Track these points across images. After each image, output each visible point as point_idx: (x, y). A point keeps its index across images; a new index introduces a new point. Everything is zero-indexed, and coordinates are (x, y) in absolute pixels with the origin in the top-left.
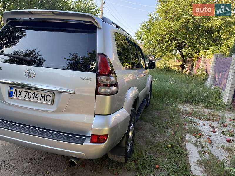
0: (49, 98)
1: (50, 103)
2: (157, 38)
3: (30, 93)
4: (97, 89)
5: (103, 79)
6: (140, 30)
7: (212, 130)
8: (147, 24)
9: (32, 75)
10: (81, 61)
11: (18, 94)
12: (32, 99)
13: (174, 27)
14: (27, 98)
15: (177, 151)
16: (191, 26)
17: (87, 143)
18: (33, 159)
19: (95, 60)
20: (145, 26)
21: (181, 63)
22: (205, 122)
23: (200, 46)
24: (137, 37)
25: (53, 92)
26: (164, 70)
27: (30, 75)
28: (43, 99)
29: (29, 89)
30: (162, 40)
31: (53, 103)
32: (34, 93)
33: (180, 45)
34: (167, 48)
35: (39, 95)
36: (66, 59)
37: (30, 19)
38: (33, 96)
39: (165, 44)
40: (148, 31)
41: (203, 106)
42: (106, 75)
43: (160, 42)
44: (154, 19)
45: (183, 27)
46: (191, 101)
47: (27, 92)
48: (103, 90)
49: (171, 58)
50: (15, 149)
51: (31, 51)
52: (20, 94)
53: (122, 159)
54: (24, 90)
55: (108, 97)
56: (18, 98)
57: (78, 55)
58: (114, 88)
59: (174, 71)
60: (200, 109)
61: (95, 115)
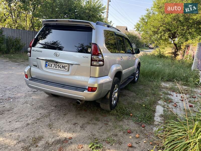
0: (66, 68)
1: (67, 70)
2: (153, 29)
3: (56, 65)
4: (91, 63)
5: (95, 57)
6: (139, 22)
7: (182, 99)
8: (144, 17)
9: (58, 55)
10: (85, 48)
11: (50, 65)
12: (57, 68)
13: (166, 20)
14: (55, 68)
15: (147, 108)
16: (181, 19)
17: (86, 92)
18: (57, 106)
19: (91, 47)
20: (143, 19)
21: (173, 51)
22: (178, 95)
23: (188, 36)
24: (136, 29)
25: (69, 64)
26: (158, 56)
27: (56, 55)
28: (63, 68)
29: (56, 63)
30: (157, 31)
31: (68, 71)
32: (59, 65)
33: (173, 35)
34: (161, 38)
35: (61, 66)
36: (76, 47)
37: (57, 24)
38: (58, 66)
39: (160, 35)
40: (145, 24)
41: (182, 84)
42: (96, 55)
43: (155, 33)
44: (151, 13)
45: (174, 20)
46: (173, 80)
47: (55, 64)
48: (95, 63)
49: (166, 47)
50: (46, 101)
51: (55, 42)
52: (51, 66)
53: (109, 108)
54: (53, 64)
55: (98, 67)
56: (50, 67)
57: (84, 44)
58: (101, 63)
59: (167, 57)
60: (178, 86)
61: (90, 77)
